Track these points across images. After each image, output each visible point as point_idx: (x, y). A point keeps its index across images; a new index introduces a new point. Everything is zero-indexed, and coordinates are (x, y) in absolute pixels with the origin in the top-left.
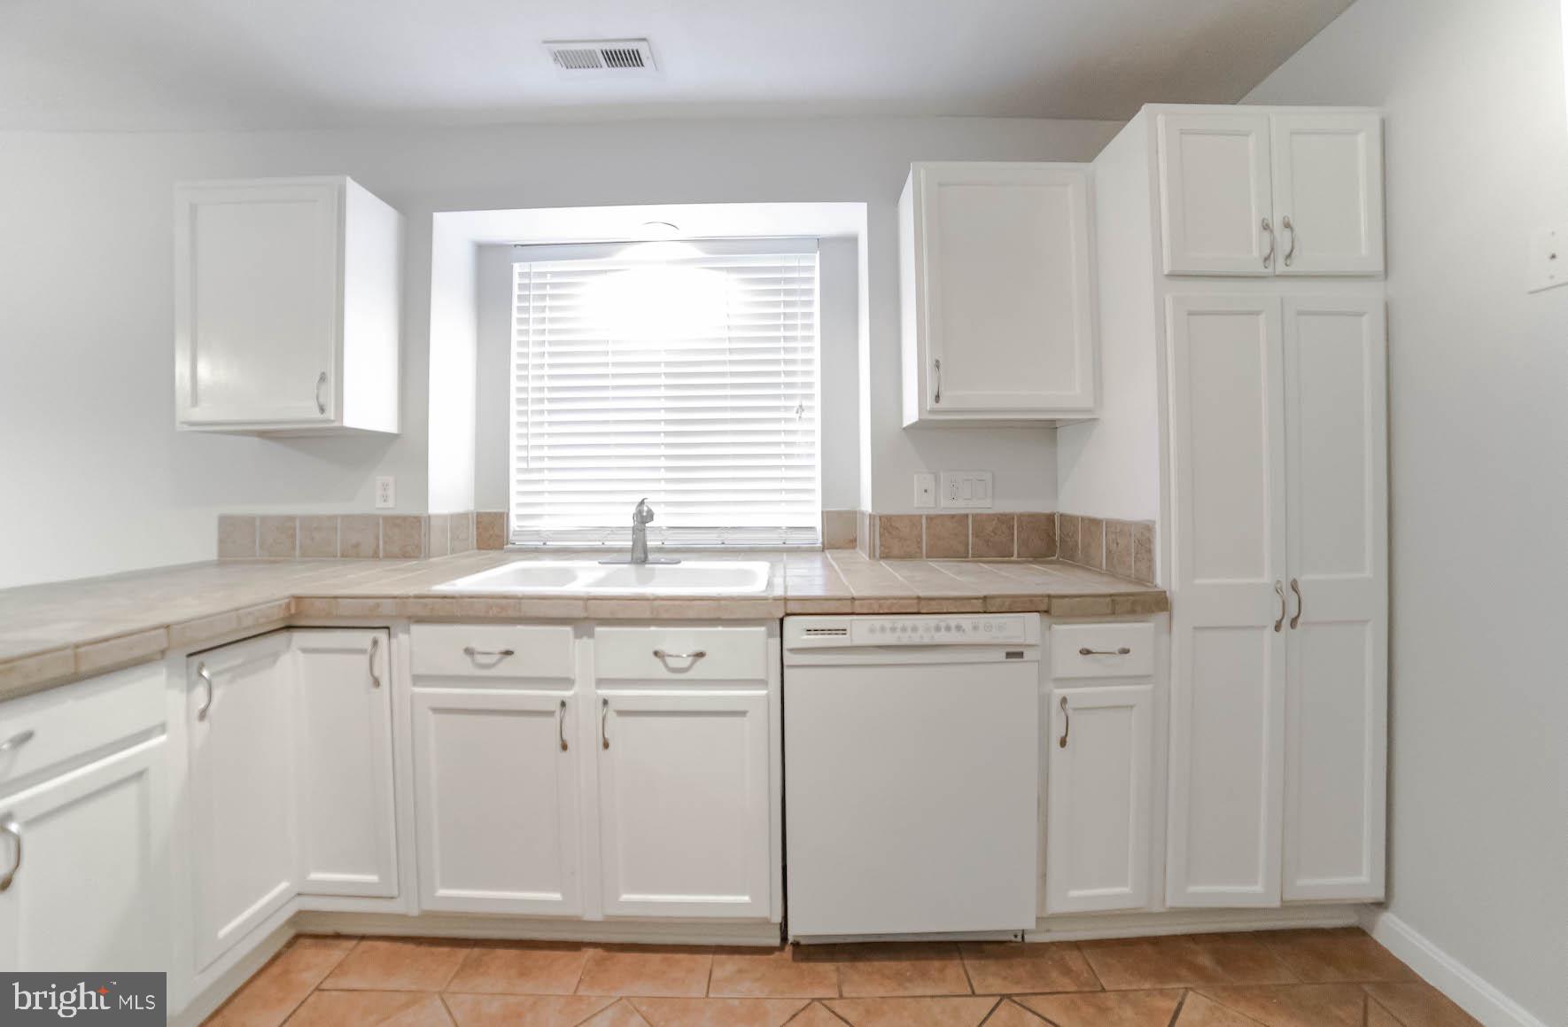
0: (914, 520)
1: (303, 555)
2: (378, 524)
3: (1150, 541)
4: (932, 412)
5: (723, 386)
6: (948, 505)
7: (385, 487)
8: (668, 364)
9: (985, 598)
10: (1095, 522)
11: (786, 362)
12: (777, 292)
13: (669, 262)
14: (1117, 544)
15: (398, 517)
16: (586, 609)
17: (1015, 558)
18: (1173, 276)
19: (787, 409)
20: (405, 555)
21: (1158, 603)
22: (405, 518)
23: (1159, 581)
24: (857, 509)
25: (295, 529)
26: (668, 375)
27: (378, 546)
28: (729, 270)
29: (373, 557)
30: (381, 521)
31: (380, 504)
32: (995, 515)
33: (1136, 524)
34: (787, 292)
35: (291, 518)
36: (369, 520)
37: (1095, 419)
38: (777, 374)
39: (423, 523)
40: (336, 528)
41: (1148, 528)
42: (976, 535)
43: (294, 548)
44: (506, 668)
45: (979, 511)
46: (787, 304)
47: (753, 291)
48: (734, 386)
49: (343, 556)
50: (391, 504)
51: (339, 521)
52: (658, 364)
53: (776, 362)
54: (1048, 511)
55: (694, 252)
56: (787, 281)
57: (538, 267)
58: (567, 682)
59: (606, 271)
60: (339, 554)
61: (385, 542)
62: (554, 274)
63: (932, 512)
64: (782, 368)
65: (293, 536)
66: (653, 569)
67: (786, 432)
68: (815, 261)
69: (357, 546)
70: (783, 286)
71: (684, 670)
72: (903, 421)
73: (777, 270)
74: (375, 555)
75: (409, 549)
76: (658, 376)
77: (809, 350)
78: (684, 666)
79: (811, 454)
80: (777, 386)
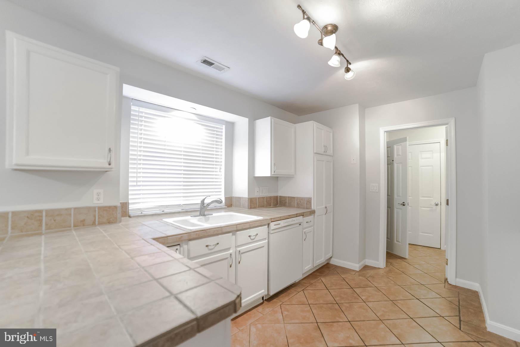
0: (255, 199)
1: (48, 227)
2: (95, 211)
3: (311, 201)
4: (274, 175)
6: (261, 195)
7: (98, 194)
8: (184, 152)
9: (297, 214)
10: (294, 198)
11: (216, 155)
12: (214, 134)
13: (185, 118)
14: (300, 202)
15: (106, 207)
17: (272, 206)
18: (316, 153)
19: (216, 168)
20: (110, 222)
21: (313, 212)
22: (110, 207)
23: (313, 208)
24: (232, 196)
25: (42, 216)
26: (184, 155)
27: (95, 220)
28: (203, 125)
29: (93, 225)
30: (97, 209)
31: (96, 202)
32: (268, 197)
33: (306, 198)
34: (217, 135)
35: (41, 211)
36: (89, 209)
37: (294, 177)
38: (213, 158)
39: (118, 209)
40: (70, 214)
41: (310, 199)
42: (266, 201)
43: (41, 225)
44: (217, 248)
45: (266, 196)
46: (217, 138)
47: (208, 132)
48: (203, 160)
49: (75, 226)
50: (102, 201)
51: (72, 211)
52: (181, 151)
53: (213, 154)
54: (276, 195)
55: (195, 117)
56: (217, 131)
57: (142, 109)
58: (229, 249)
59: (165, 117)
60: (72, 225)
61: (99, 218)
62: (146, 113)
63: (259, 197)
64: (214, 156)
65: (41, 221)
66: (209, 217)
67: (216, 175)
68: (224, 127)
69: (84, 221)
70: (215, 133)
71: (254, 239)
72: (255, 175)
73: (214, 127)
74: (94, 224)
75: (111, 219)
76: (181, 155)
77: (221, 152)
78: (254, 238)
79: (221, 182)
80: (213, 161)
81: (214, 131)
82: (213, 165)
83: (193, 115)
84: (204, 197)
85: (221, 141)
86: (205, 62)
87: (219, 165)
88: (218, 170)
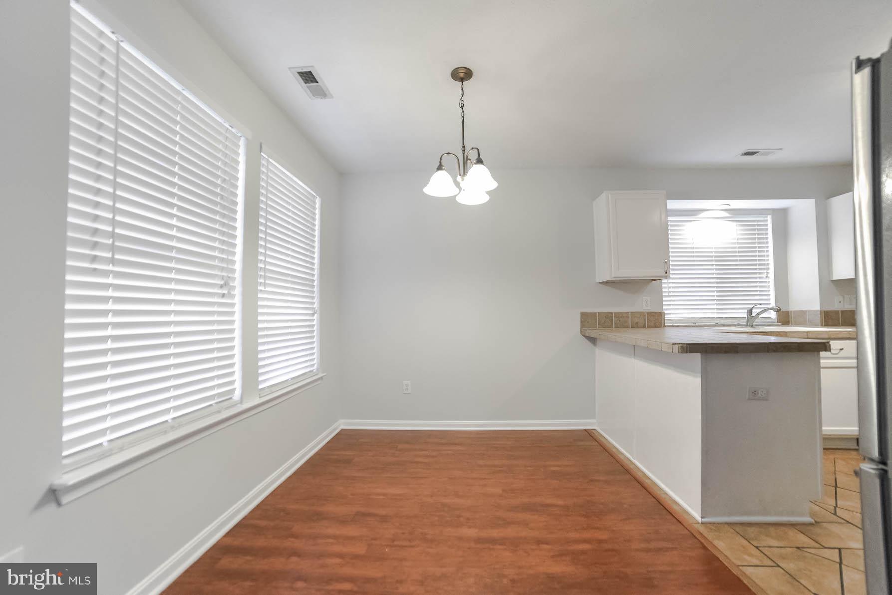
0: (837, 312)
1: (616, 326)
2: (645, 315)
5: (737, 265)
6: (848, 307)
7: (646, 301)
12: (754, 230)
16: (807, 335)
19: (760, 273)
20: (656, 326)
22: (654, 313)
24: (788, 310)
25: (612, 317)
27: (645, 323)
31: (645, 308)
34: (758, 230)
35: (612, 313)
38: (756, 260)
39: (658, 316)
40: (629, 317)
43: (612, 323)
46: (759, 234)
49: (632, 327)
50: (649, 308)
51: (630, 314)
53: (755, 256)
56: (758, 225)
59: (691, 221)
60: (630, 326)
61: (648, 322)
64: (757, 258)
67: (760, 282)
68: (769, 218)
69: (637, 323)
70: (756, 227)
71: (837, 354)
72: (832, 277)
73: (754, 221)
74: (644, 327)
75: (657, 324)
76: (712, 261)
77: (767, 251)
78: (837, 352)
79: (769, 291)
80: (756, 265)
81: (754, 225)
82: (756, 269)
83: (722, 212)
84: (752, 306)
85: (766, 236)
86: (747, 154)
87: (764, 269)
88: (764, 276)
